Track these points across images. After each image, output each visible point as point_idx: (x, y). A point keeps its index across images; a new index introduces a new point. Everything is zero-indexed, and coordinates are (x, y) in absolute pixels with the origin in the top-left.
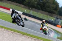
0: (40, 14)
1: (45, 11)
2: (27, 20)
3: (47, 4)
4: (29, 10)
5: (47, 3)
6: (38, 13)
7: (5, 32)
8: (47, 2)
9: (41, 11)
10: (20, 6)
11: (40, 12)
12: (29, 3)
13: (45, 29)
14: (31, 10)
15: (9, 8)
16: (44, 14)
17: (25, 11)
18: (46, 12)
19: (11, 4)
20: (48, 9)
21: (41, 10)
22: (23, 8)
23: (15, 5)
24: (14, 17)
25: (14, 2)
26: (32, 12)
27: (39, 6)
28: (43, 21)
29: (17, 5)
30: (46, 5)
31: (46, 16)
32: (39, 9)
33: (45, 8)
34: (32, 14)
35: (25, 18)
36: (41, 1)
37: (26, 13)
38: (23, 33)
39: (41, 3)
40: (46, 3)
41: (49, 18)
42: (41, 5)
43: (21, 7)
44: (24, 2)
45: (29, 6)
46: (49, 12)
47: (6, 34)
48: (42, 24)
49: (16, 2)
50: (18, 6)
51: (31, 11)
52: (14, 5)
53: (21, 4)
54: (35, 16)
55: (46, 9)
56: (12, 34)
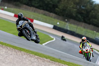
0: (82, 28)
1: (89, 24)
2: (65, 40)
3: (93, 13)
4: (64, 23)
5: (93, 11)
6: (79, 27)
7: (25, 57)
8: (92, 9)
9: (83, 24)
10: (49, 16)
11: (81, 26)
12: (64, 10)
13: (87, 50)
14: (67, 22)
15: (31, 18)
16: (87, 28)
17: (58, 23)
18: (91, 25)
19: (35, 12)
20: (94, 20)
21: (83, 22)
22: (54, 18)
23: (42, 13)
24: (21, 26)
25: (39, 9)
26: (69, 26)
27: (79, 16)
28: (83, 38)
29: (44, 15)
30: (91, 13)
31: (91, 31)
32: (79, 20)
33: (89, 19)
34: (69, 29)
35: (63, 37)
36: (84, 8)
37: (59, 26)
38: (54, 59)
39: (83, 12)
40: (90, 11)
41: (96, 35)
42: (83, 13)
43: (51, 17)
44: (57, 9)
45: (63, 16)
46: (95, 25)
47: (27, 60)
48: (81, 43)
49: (43, 9)
50: (46, 15)
51: (67, 24)
52: (39, 13)
53: (51, 12)
54: (74, 32)
55: (91, 20)
56: (36, 60)
